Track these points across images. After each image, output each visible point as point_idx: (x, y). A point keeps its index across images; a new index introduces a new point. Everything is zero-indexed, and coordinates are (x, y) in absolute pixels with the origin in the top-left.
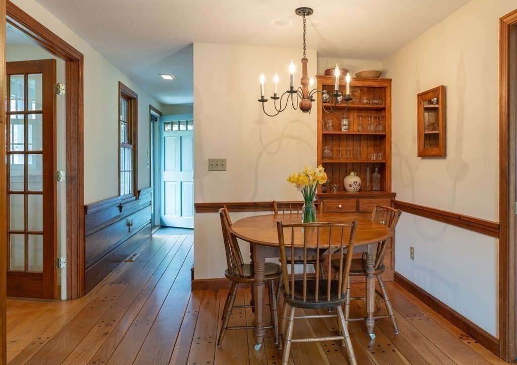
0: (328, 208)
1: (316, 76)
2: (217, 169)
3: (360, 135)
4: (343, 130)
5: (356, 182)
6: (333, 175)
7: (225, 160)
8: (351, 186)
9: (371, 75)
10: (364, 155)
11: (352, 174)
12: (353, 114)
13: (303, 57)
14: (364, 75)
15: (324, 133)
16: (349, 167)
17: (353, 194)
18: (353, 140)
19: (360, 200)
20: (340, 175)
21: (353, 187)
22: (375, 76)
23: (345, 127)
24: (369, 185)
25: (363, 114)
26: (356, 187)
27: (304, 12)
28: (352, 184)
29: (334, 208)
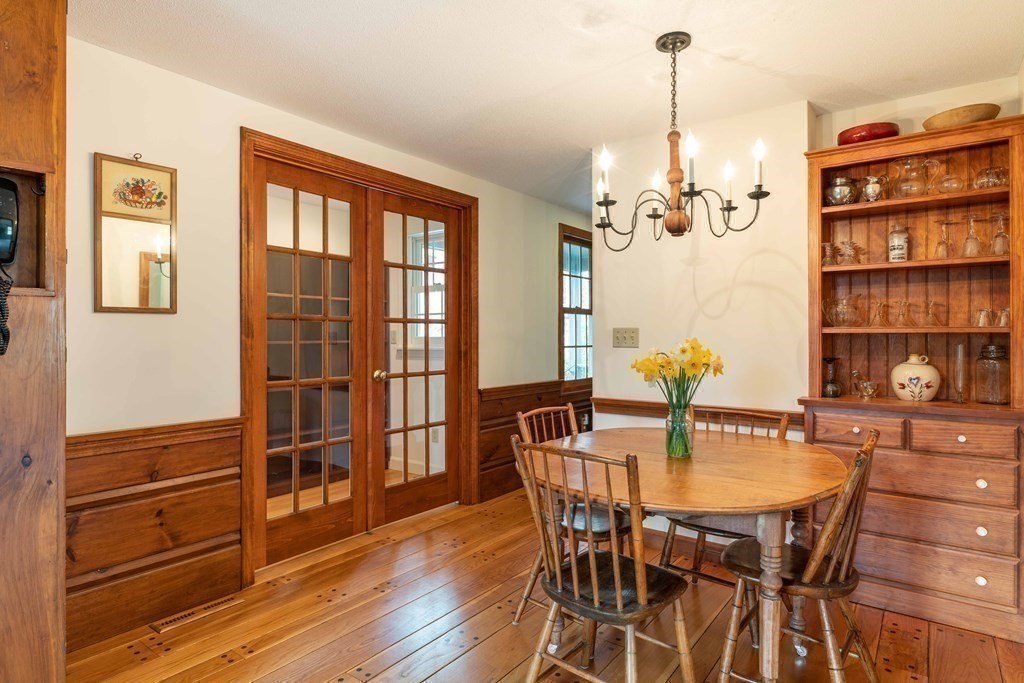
0: (827, 431)
1: (807, 155)
2: (624, 345)
3: (947, 268)
4: (891, 260)
5: (918, 378)
6: (869, 362)
7: (637, 329)
8: (903, 386)
9: (956, 121)
10: (959, 316)
11: (914, 359)
12: (924, 218)
13: (671, 130)
14: (939, 124)
15: (828, 269)
16: (914, 343)
17: (911, 408)
18: (927, 281)
19: (914, 421)
20: (887, 361)
21: (907, 389)
22: (968, 120)
23: (897, 252)
24: (963, 387)
25: (955, 216)
26: (917, 390)
27: (673, 42)
28: (906, 382)
29: (842, 433)
